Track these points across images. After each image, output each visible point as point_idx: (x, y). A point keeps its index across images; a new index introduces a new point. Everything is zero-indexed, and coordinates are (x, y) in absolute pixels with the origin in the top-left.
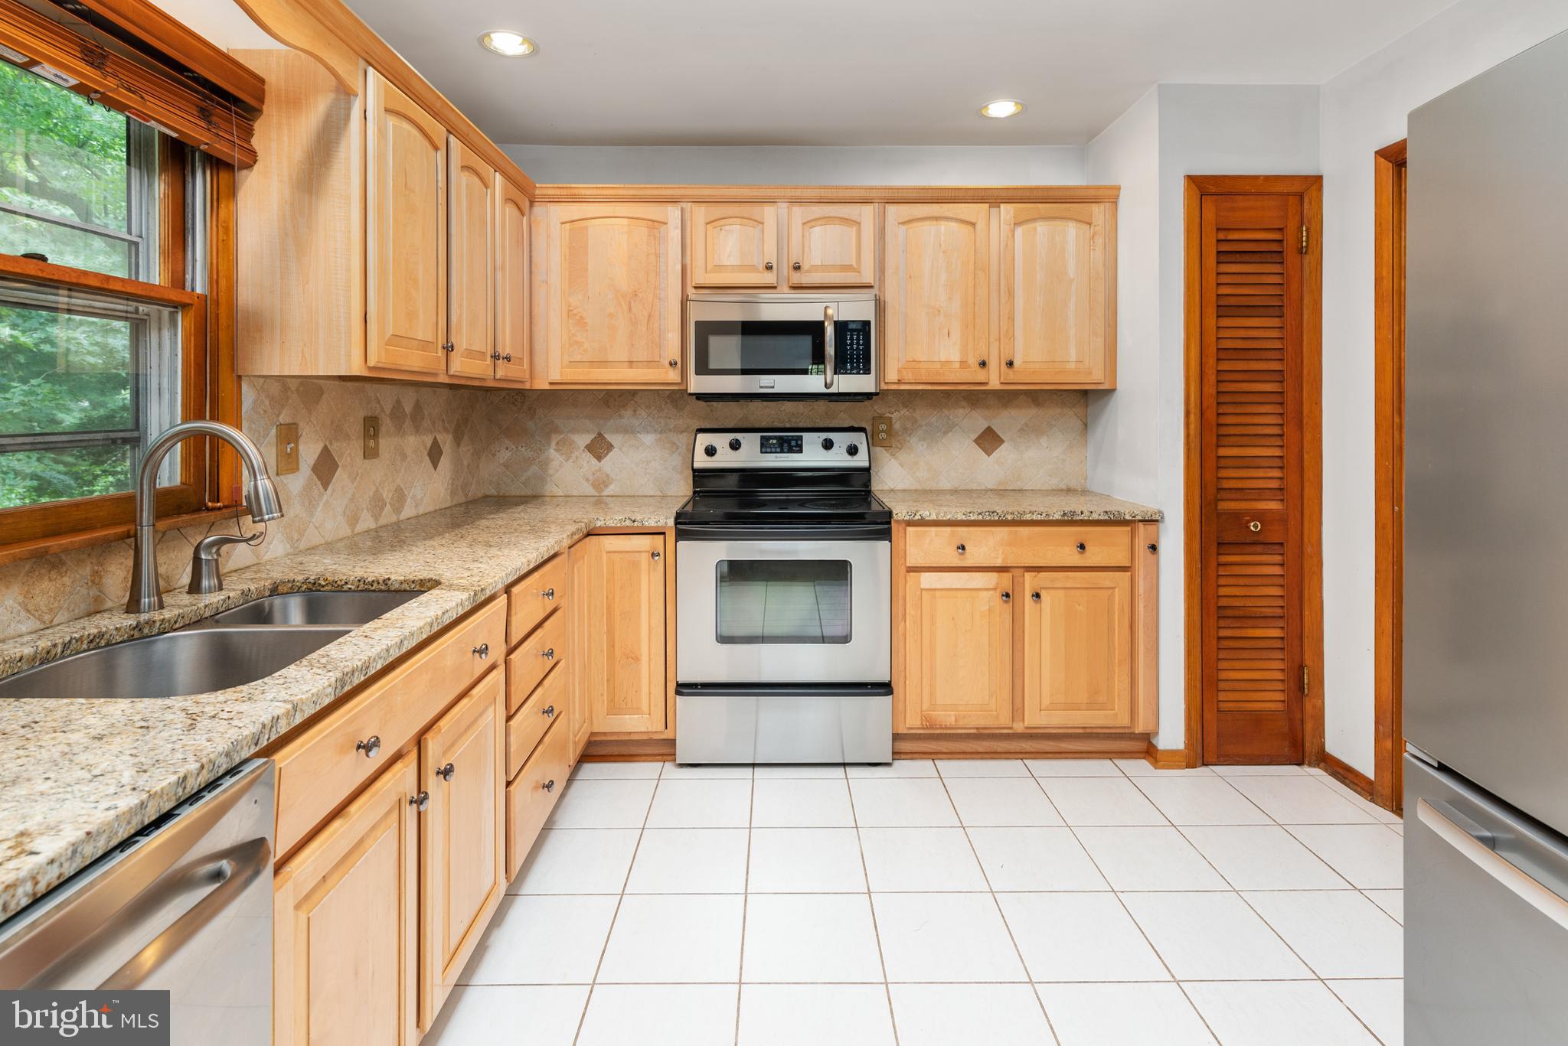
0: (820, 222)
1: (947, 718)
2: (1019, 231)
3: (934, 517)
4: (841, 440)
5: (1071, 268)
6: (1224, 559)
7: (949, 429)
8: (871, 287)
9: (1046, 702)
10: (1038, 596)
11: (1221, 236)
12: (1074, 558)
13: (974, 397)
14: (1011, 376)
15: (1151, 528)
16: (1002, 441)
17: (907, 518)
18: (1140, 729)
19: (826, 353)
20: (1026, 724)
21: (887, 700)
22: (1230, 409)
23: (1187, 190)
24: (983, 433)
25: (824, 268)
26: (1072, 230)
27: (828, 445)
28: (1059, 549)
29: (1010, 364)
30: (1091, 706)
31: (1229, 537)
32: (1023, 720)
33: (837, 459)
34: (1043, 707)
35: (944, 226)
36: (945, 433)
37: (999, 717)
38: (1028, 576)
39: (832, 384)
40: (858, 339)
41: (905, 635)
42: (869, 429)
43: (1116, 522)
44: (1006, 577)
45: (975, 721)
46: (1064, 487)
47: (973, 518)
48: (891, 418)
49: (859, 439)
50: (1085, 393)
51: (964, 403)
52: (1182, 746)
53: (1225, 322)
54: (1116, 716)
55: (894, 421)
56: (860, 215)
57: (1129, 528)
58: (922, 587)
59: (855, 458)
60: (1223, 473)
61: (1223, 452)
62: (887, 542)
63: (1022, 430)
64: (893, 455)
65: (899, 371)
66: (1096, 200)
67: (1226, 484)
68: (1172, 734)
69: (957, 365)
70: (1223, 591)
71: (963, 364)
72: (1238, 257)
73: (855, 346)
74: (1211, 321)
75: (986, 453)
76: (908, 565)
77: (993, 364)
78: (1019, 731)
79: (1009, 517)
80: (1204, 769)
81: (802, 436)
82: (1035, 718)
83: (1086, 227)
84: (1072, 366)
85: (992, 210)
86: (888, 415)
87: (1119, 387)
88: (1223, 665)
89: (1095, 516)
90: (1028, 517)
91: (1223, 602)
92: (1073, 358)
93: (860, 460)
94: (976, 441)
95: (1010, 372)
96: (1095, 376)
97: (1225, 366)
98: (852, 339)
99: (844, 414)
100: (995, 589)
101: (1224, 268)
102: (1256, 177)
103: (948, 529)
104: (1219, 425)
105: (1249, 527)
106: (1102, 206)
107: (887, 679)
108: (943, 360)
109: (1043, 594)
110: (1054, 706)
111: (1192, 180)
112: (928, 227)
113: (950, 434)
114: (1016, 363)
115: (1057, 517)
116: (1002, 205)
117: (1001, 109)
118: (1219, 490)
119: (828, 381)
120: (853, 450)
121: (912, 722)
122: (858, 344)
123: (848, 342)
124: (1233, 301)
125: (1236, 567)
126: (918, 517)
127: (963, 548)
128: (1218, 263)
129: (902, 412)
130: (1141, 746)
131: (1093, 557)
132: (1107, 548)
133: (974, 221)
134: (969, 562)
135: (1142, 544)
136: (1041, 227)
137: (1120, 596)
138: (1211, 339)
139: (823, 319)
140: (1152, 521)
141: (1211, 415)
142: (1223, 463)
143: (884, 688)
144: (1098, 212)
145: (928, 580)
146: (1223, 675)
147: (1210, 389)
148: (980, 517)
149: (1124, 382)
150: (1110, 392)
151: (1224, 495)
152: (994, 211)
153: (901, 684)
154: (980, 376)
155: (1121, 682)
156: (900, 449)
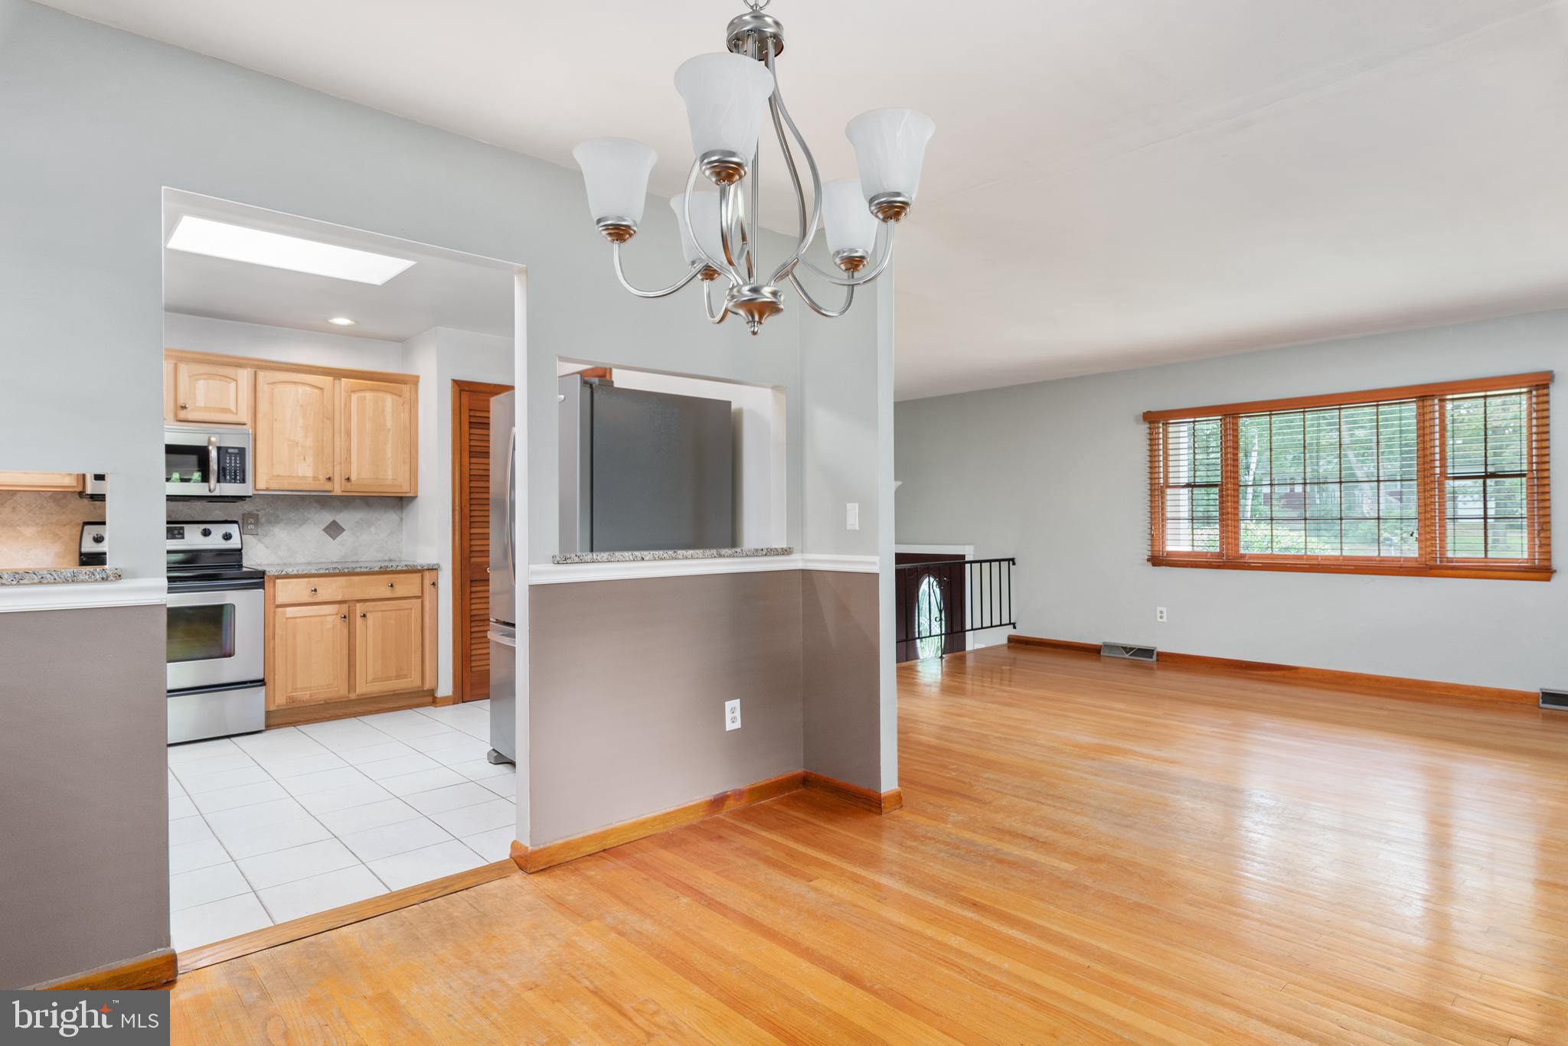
0: (204, 377)
1: (304, 695)
2: (354, 397)
3: (295, 572)
4: (218, 531)
5: (389, 423)
6: (474, 589)
7: (304, 521)
8: (245, 424)
9: (370, 678)
10: (364, 616)
11: (472, 414)
12: (386, 592)
13: (322, 501)
14: (349, 487)
15: (433, 573)
16: (343, 530)
17: (276, 574)
18: (427, 686)
19: (211, 468)
20: (358, 691)
21: (263, 689)
22: (477, 508)
23: (453, 387)
24: (330, 525)
25: (207, 409)
26: (389, 400)
27: (206, 533)
28: (378, 588)
29: (348, 479)
30: (398, 677)
31: (477, 577)
32: (355, 691)
33: (215, 542)
34: (369, 680)
35: (301, 389)
36: (301, 525)
37: (340, 690)
38: (358, 605)
39: (215, 489)
40: (236, 460)
41: (274, 648)
42: (240, 522)
43: (412, 570)
44: (345, 607)
45: (323, 695)
46: (387, 559)
47: (322, 572)
48: (258, 515)
49: (233, 529)
50: (401, 499)
51: (314, 504)
52: (451, 693)
53: (474, 460)
54: (412, 681)
55: (260, 516)
56: (236, 375)
57: (420, 574)
58: (287, 616)
59: (229, 542)
60: (473, 543)
61: (473, 531)
62: (262, 590)
63: (358, 522)
64: (259, 540)
65: (267, 482)
66: (404, 382)
67: (475, 548)
68: (445, 687)
69: (311, 479)
70: (473, 607)
71: (315, 478)
72: (481, 426)
73: (233, 465)
74: (466, 459)
75: (332, 537)
76: (277, 603)
77: (337, 479)
78: (352, 698)
79: (346, 571)
80: (462, 704)
81: (183, 527)
82: (362, 688)
83: (397, 398)
84: (389, 482)
85: (336, 381)
86: (255, 512)
87: (419, 494)
88: (473, 647)
89: (399, 568)
90: (358, 570)
91: (473, 613)
92: (390, 477)
93: (234, 543)
94: (324, 530)
95: (349, 484)
96: (404, 489)
97: (473, 484)
98: (230, 459)
99: (217, 511)
100: (337, 614)
101: (473, 431)
102: (490, 385)
103: (305, 580)
104: (471, 516)
105: (486, 571)
106: (408, 386)
107: (261, 677)
108: (300, 475)
109: (368, 615)
110: (375, 680)
111: (456, 382)
112: (290, 389)
113: (304, 526)
114: (353, 478)
115: (377, 569)
116: (343, 379)
117: (342, 321)
118: (471, 552)
119: (212, 488)
120: (227, 537)
121: (280, 700)
122: (236, 463)
123: (228, 461)
124: (478, 449)
125: (480, 593)
126: (284, 573)
127: (315, 590)
128: (470, 428)
129: (267, 510)
130: (430, 699)
131: (400, 591)
132: (408, 586)
133: (322, 387)
134: (319, 599)
135: (427, 583)
136: (369, 395)
137: (415, 613)
138: (466, 469)
139: (206, 445)
140: (434, 569)
141: (466, 510)
142: (473, 537)
143: (261, 682)
144: (406, 389)
145: (290, 611)
146: (474, 652)
147: (466, 497)
148: (327, 571)
149: (422, 493)
150: (414, 498)
151: (474, 554)
152: (337, 382)
153: (272, 679)
154: (328, 486)
155: (415, 661)
156: (266, 536)
